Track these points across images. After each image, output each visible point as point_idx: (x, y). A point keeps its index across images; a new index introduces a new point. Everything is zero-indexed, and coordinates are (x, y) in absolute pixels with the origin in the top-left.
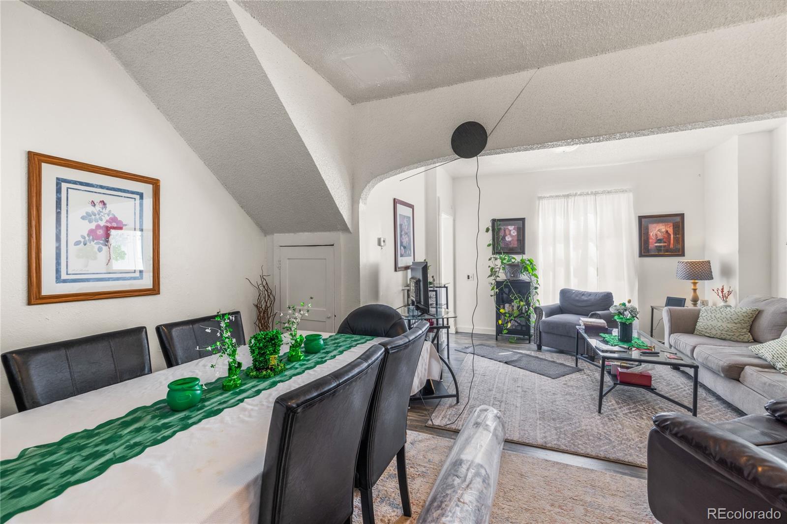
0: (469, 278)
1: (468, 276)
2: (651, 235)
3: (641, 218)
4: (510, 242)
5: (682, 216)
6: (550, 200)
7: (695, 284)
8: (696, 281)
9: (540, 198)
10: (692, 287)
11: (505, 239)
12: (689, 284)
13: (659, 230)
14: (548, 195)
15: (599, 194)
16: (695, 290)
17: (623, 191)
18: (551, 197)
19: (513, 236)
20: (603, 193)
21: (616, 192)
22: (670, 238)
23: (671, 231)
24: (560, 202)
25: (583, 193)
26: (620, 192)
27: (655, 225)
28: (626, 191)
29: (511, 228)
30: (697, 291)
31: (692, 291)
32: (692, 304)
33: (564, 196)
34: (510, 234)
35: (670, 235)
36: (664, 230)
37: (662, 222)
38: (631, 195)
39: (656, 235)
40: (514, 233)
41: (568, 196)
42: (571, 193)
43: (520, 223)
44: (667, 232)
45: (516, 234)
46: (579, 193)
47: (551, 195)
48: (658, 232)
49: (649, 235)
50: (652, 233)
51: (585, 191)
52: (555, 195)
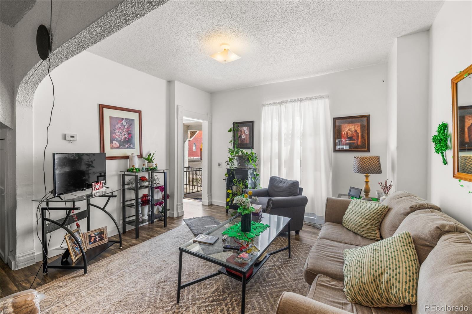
0: (219, 166)
1: (219, 164)
2: (343, 134)
3: (335, 119)
4: (244, 139)
5: (368, 117)
6: (270, 107)
7: (367, 177)
8: (368, 175)
9: (264, 105)
10: (365, 179)
11: (241, 136)
12: (362, 176)
13: (349, 130)
14: (268, 103)
15: (304, 100)
16: (367, 182)
17: (321, 97)
18: (270, 104)
19: (247, 135)
20: (307, 99)
21: (316, 98)
22: (359, 135)
23: (359, 130)
24: (275, 108)
25: (292, 100)
26: (319, 98)
27: (346, 125)
28: (323, 97)
29: (245, 129)
30: (369, 183)
31: (365, 183)
32: (365, 195)
33: (279, 103)
34: (244, 133)
35: (359, 134)
36: (353, 129)
37: (352, 122)
38: (327, 100)
39: (347, 133)
40: (247, 132)
41: (281, 103)
42: (283, 101)
43: (251, 124)
44: (356, 131)
45: (248, 133)
46: (289, 100)
47: (270, 103)
48: (349, 131)
49: (342, 134)
50: (344, 132)
51: (293, 98)
52: (273, 102)
